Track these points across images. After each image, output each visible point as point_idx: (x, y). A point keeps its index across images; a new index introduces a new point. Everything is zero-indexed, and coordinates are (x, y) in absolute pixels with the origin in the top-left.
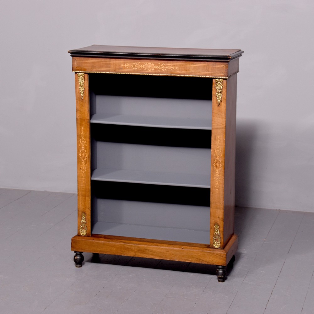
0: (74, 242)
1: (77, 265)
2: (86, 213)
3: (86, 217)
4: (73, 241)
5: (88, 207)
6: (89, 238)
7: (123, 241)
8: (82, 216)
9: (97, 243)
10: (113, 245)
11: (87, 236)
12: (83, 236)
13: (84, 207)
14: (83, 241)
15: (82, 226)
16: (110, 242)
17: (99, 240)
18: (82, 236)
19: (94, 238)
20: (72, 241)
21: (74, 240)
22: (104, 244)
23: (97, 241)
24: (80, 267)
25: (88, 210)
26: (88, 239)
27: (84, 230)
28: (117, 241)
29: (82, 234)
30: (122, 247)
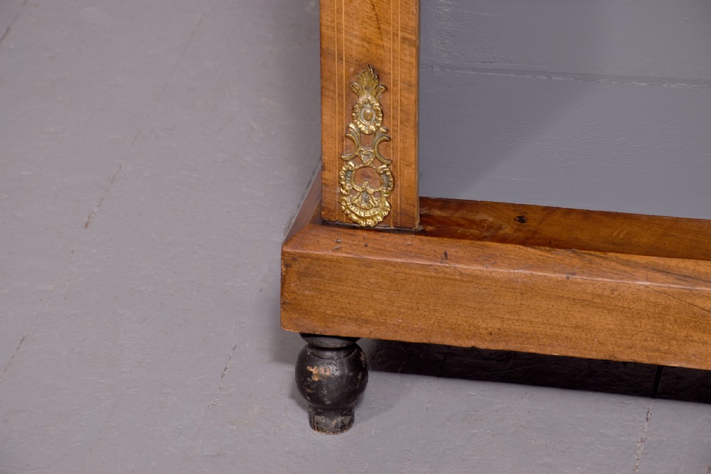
0: (301, 275)
1: (321, 419)
2: (388, 68)
3: (389, 98)
4: (295, 267)
5: (404, 29)
6: (410, 240)
7: (673, 262)
8: (352, 94)
9: (475, 278)
10: (594, 295)
11: (396, 226)
12: (368, 228)
13: (370, 31)
14: (370, 264)
15: (355, 158)
16: (578, 278)
17: (491, 259)
18: (354, 227)
19: (454, 247)
20: (287, 265)
21: (302, 256)
22: (528, 289)
23: (476, 268)
24: (344, 427)
25: (398, 46)
26: (405, 254)
27: (371, 191)
28: (627, 263)
29: (356, 214)
30: (667, 308)
